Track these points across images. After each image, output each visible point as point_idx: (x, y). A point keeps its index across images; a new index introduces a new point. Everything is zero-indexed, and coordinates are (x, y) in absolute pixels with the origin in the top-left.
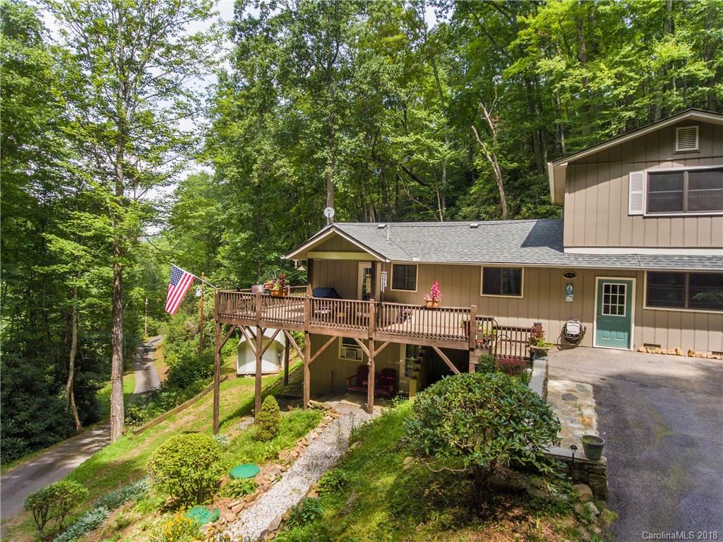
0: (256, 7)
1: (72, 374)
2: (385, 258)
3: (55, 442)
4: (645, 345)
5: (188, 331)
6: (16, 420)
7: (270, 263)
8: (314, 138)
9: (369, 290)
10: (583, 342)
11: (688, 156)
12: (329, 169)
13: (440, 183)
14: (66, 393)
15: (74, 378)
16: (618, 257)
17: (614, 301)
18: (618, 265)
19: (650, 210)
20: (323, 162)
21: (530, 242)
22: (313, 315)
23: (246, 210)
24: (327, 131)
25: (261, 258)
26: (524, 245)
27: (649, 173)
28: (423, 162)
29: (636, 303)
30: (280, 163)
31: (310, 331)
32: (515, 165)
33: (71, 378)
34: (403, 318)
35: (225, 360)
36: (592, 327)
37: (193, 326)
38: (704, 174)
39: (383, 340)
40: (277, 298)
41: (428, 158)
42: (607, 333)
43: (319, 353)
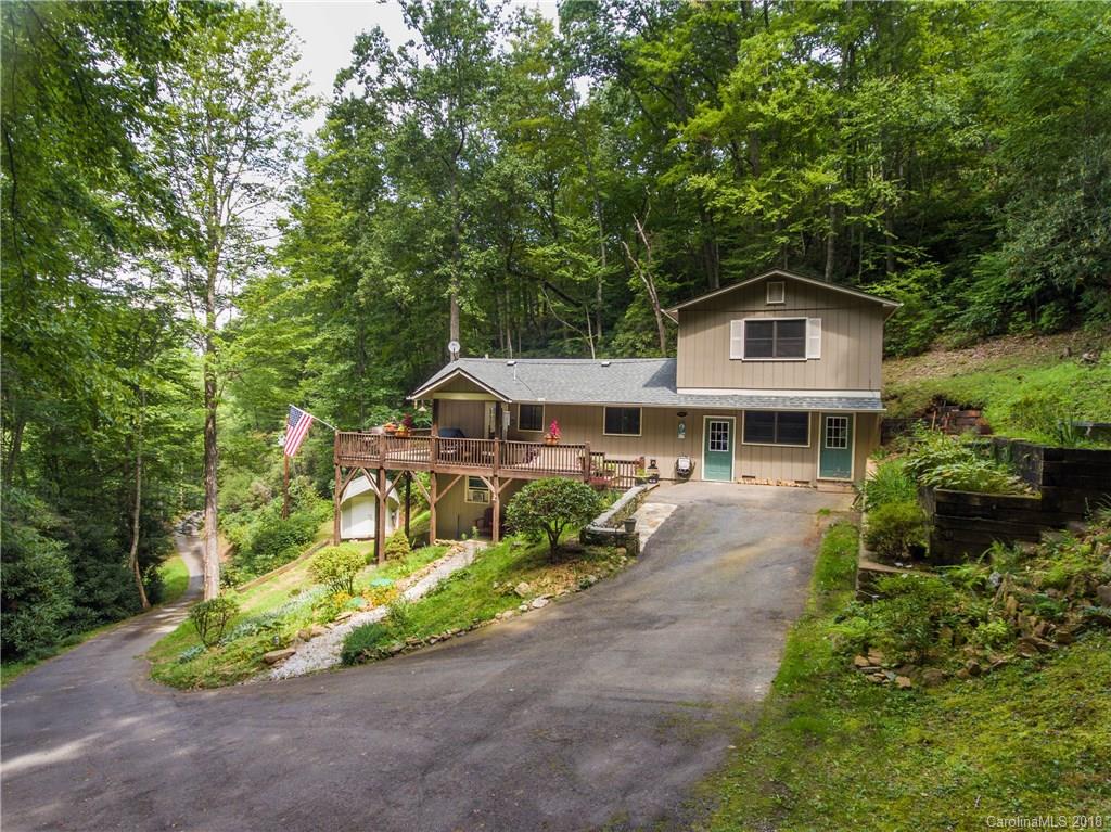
0: (360, 83)
1: (137, 538)
2: (508, 399)
3: (124, 618)
4: (744, 477)
5: (257, 496)
6: (86, 587)
7: (377, 402)
8: (434, 250)
9: (493, 430)
10: (693, 477)
11: (777, 308)
12: (453, 289)
13: (593, 301)
14: (130, 561)
15: (139, 543)
16: (721, 397)
17: (719, 438)
18: (718, 405)
19: (747, 355)
20: (445, 279)
21: (652, 383)
22: (439, 456)
23: (345, 333)
24: (451, 241)
25: (364, 396)
26: (645, 386)
27: (747, 322)
28: (569, 280)
29: (736, 440)
30: (392, 279)
31: (436, 471)
32: (676, 285)
33: (136, 543)
34: (530, 458)
35: (320, 527)
36: (701, 463)
37: (264, 488)
38: (789, 324)
39: (507, 476)
40: (402, 438)
41: (574, 274)
42: (714, 467)
43: (445, 491)
